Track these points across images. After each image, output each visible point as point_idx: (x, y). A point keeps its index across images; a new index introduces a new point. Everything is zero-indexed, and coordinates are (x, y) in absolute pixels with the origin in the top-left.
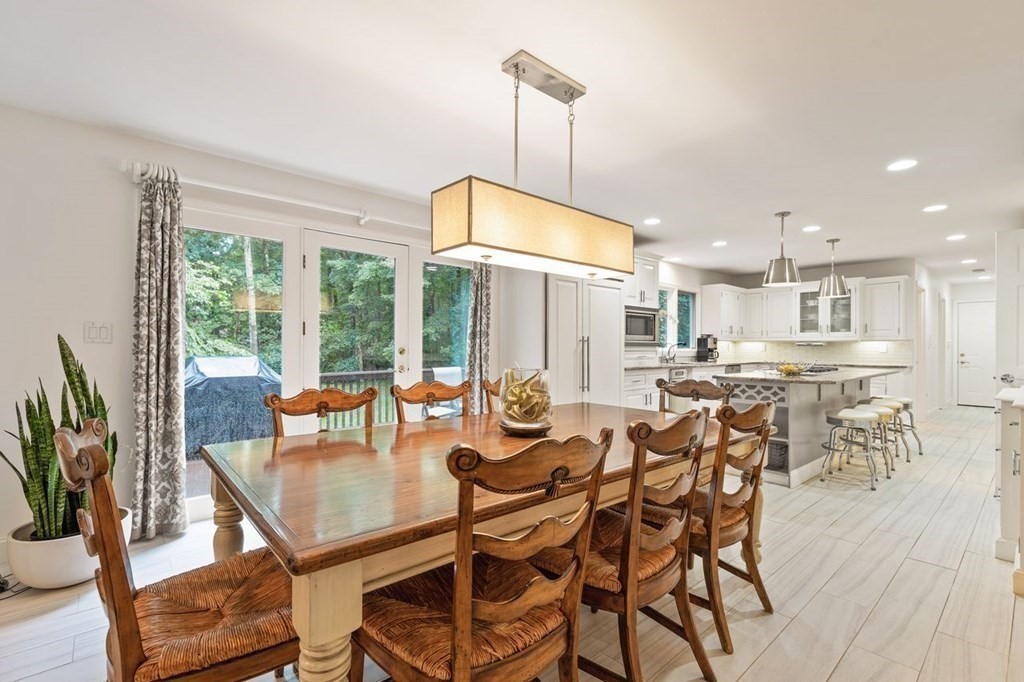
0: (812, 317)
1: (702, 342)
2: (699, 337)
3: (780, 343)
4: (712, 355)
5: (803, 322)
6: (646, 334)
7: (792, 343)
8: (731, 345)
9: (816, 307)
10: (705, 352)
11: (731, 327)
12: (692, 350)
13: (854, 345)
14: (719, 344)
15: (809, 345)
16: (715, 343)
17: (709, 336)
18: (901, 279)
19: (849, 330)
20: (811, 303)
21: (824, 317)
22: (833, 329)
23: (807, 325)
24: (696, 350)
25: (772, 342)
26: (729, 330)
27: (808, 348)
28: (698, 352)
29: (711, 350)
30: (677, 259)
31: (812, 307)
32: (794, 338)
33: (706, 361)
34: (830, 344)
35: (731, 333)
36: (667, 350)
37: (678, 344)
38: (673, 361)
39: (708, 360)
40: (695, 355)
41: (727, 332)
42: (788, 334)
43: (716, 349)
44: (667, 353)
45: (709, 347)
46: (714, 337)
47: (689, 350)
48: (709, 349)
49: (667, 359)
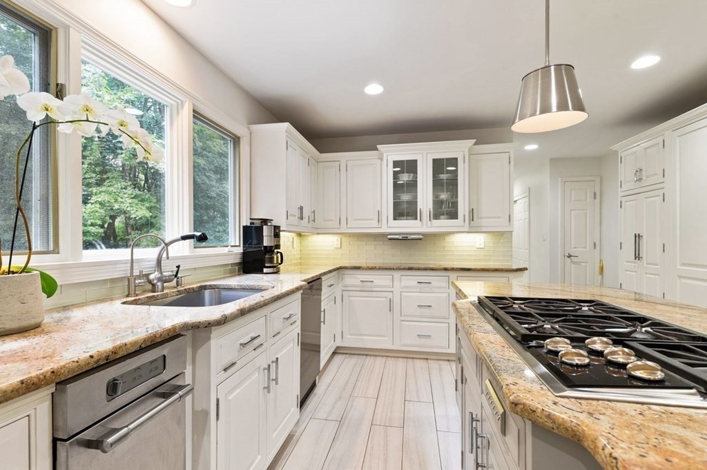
0: (409, 197)
1: (252, 233)
2: (246, 222)
3: (363, 237)
4: (271, 260)
5: (396, 205)
7: (382, 237)
8: (296, 239)
9: (414, 184)
10: (258, 253)
11: (301, 208)
12: (232, 247)
16: (277, 235)
17: (265, 221)
19: (456, 218)
20: (407, 177)
21: (425, 196)
22: (436, 216)
23: (404, 210)
24: (241, 250)
26: (297, 214)
27: (403, 242)
28: (245, 254)
29: (269, 250)
31: (408, 183)
32: (384, 229)
33: (261, 272)
35: (301, 218)
36: (155, 256)
37: (184, 238)
38: (174, 283)
39: (265, 270)
40: (238, 260)
41: (295, 216)
42: (375, 223)
43: (278, 246)
44: (154, 263)
45: (265, 244)
46: (274, 223)
47: (226, 250)
48: (266, 247)
49: (150, 282)
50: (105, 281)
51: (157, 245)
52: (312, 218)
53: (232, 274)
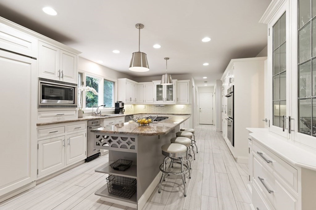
0: (160, 95)
1: (117, 105)
2: (116, 102)
3: (150, 105)
4: (122, 111)
5: (157, 97)
6: (66, 99)
7: (154, 105)
9: (162, 91)
10: (119, 109)
11: (131, 98)
13: (174, 106)
14: (125, 106)
15: (159, 106)
16: (123, 105)
17: (120, 102)
18: (188, 81)
19: (173, 100)
20: (160, 89)
21: (164, 95)
22: (168, 100)
23: (159, 98)
24: (115, 108)
25: (147, 105)
27: (159, 107)
30: (101, 62)
31: (160, 91)
32: (154, 103)
33: (119, 113)
34: (166, 105)
35: (131, 100)
36: (96, 109)
37: (102, 106)
38: (100, 114)
39: (120, 113)
40: (114, 111)
41: (129, 100)
42: (152, 102)
43: (123, 108)
44: (96, 110)
45: (120, 107)
46: (123, 102)
47: (111, 108)
48: (120, 108)
49: (96, 114)
50: (88, 113)
51: (96, 107)
52: (135, 100)
53: (113, 114)
